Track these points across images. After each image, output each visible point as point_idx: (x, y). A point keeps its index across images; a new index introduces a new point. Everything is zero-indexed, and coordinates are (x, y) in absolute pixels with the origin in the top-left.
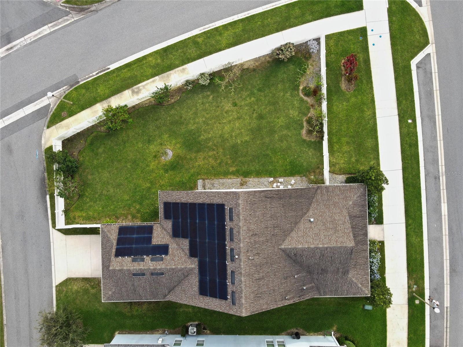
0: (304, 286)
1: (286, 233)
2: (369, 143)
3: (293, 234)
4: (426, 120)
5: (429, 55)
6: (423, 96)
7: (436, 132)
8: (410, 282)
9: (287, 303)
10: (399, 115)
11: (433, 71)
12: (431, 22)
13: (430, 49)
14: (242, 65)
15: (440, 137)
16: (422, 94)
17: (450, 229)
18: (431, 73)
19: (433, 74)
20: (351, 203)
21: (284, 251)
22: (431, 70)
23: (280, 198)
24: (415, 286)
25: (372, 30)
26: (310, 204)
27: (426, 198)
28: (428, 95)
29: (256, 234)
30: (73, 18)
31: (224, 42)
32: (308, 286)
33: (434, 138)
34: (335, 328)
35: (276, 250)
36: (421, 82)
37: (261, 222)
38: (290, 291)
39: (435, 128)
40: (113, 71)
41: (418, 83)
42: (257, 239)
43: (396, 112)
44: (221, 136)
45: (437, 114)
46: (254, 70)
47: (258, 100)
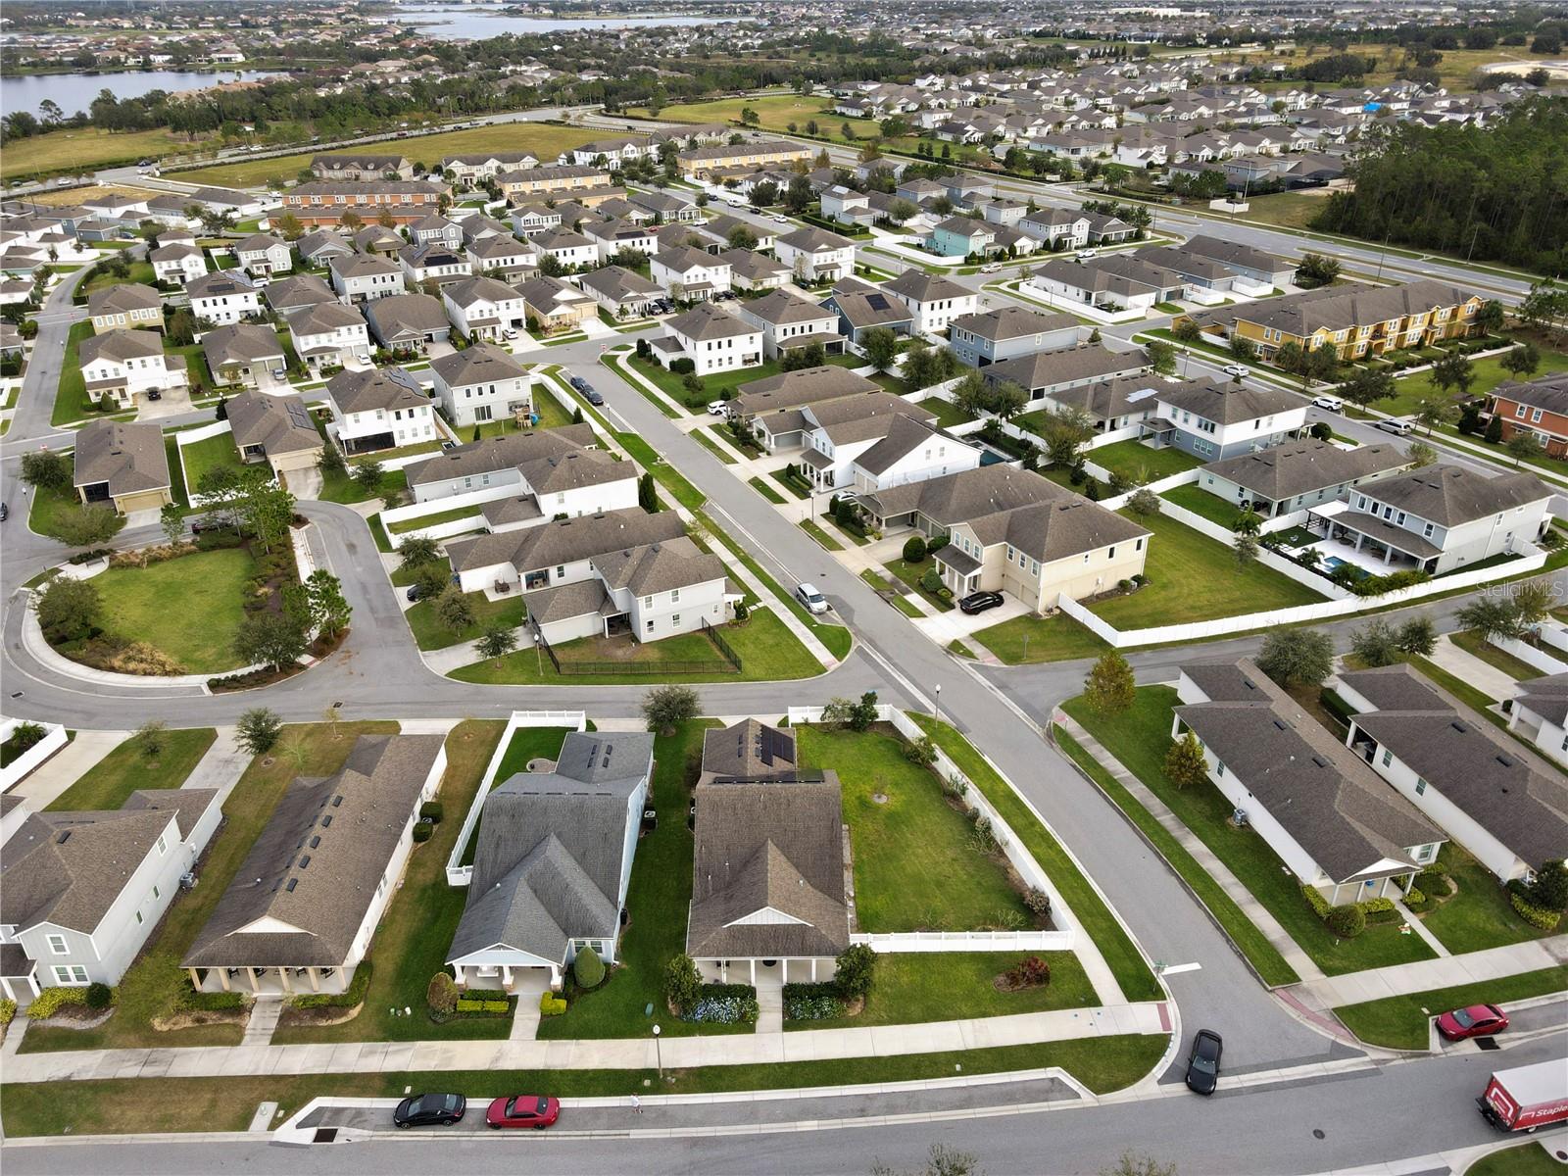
0: (712, 876)
1: (785, 849)
2: (915, 1009)
3: (783, 858)
4: (965, 1094)
5: (1078, 1096)
6: (1004, 1088)
7: (944, 1110)
8: (683, 1072)
9: (696, 848)
10: (967, 1051)
11: (1050, 1103)
12: (1136, 1099)
13: (1088, 1098)
14: (1012, 867)
15: (937, 1117)
16: (1009, 1087)
17: (770, 1136)
18: (1046, 1100)
19: (1045, 1104)
20: (824, 932)
21: (764, 844)
22: (1053, 1101)
23: (831, 841)
24: (674, 1080)
25: (1098, 1014)
26: (821, 890)
27: (826, 1096)
28: (1007, 1095)
30: (1040, 732)
31: (1036, 850)
32: (711, 883)
33: (933, 1107)
34: (624, 966)
35: (766, 834)
36: (1028, 1084)
37: (803, 814)
38: (710, 853)
39: (951, 1109)
40: (984, 763)
42: (783, 806)
43: (972, 1046)
44: (908, 846)
45: (977, 1110)
46: (1007, 879)
47: (964, 882)
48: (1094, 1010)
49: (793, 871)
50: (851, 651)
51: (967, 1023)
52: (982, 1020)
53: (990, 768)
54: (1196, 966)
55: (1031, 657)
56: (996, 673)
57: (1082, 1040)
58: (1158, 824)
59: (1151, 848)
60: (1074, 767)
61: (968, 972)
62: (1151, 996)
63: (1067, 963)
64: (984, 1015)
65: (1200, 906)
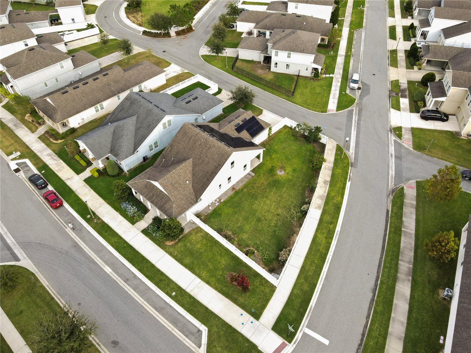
0: (165, 160)
1: (195, 165)
3: (191, 169)
4: (164, 306)
5: (200, 346)
6: (179, 317)
7: (150, 305)
8: (100, 221)
10: (185, 291)
11: (187, 339)
15: (145, 305)
16: (181, 318)
17: (95, 263)
18: (186, 336)
19: (184, 337)
20: (174, 206)
22: (189, 339)
24: (96, 221)
25: (252, 322)
26: (194, 190)
27: (124, 265)
28: (176, 320)
29: (209, 149)
31: (319, 235)
33: (148, 300)
34: (127, 175)
35: (193, 155)
36: (188, 324)
37: (211, 155)
39: (153, 306)
41: (190, 322)
42: (207, 148)
43: (188, 290)
44: (267, 197)
45: (160, 316)
46: (289, 237)
47: (269, 226)
48: (252, 319)
49: (190, 176)
50: (346, 110)
51: (198, 280)
52: (205, 284)
53: (344, 188)
54: (326, 342)
55: (431, 152)
56: (403, 150)
57: (230, 327)
58: (397, 264)
59: (378, 273)
60: (388, 211)
61: (224, 261)
62: (285, 336)
63: (267, 290)
64: (208, 283)
65: (368, 317)
